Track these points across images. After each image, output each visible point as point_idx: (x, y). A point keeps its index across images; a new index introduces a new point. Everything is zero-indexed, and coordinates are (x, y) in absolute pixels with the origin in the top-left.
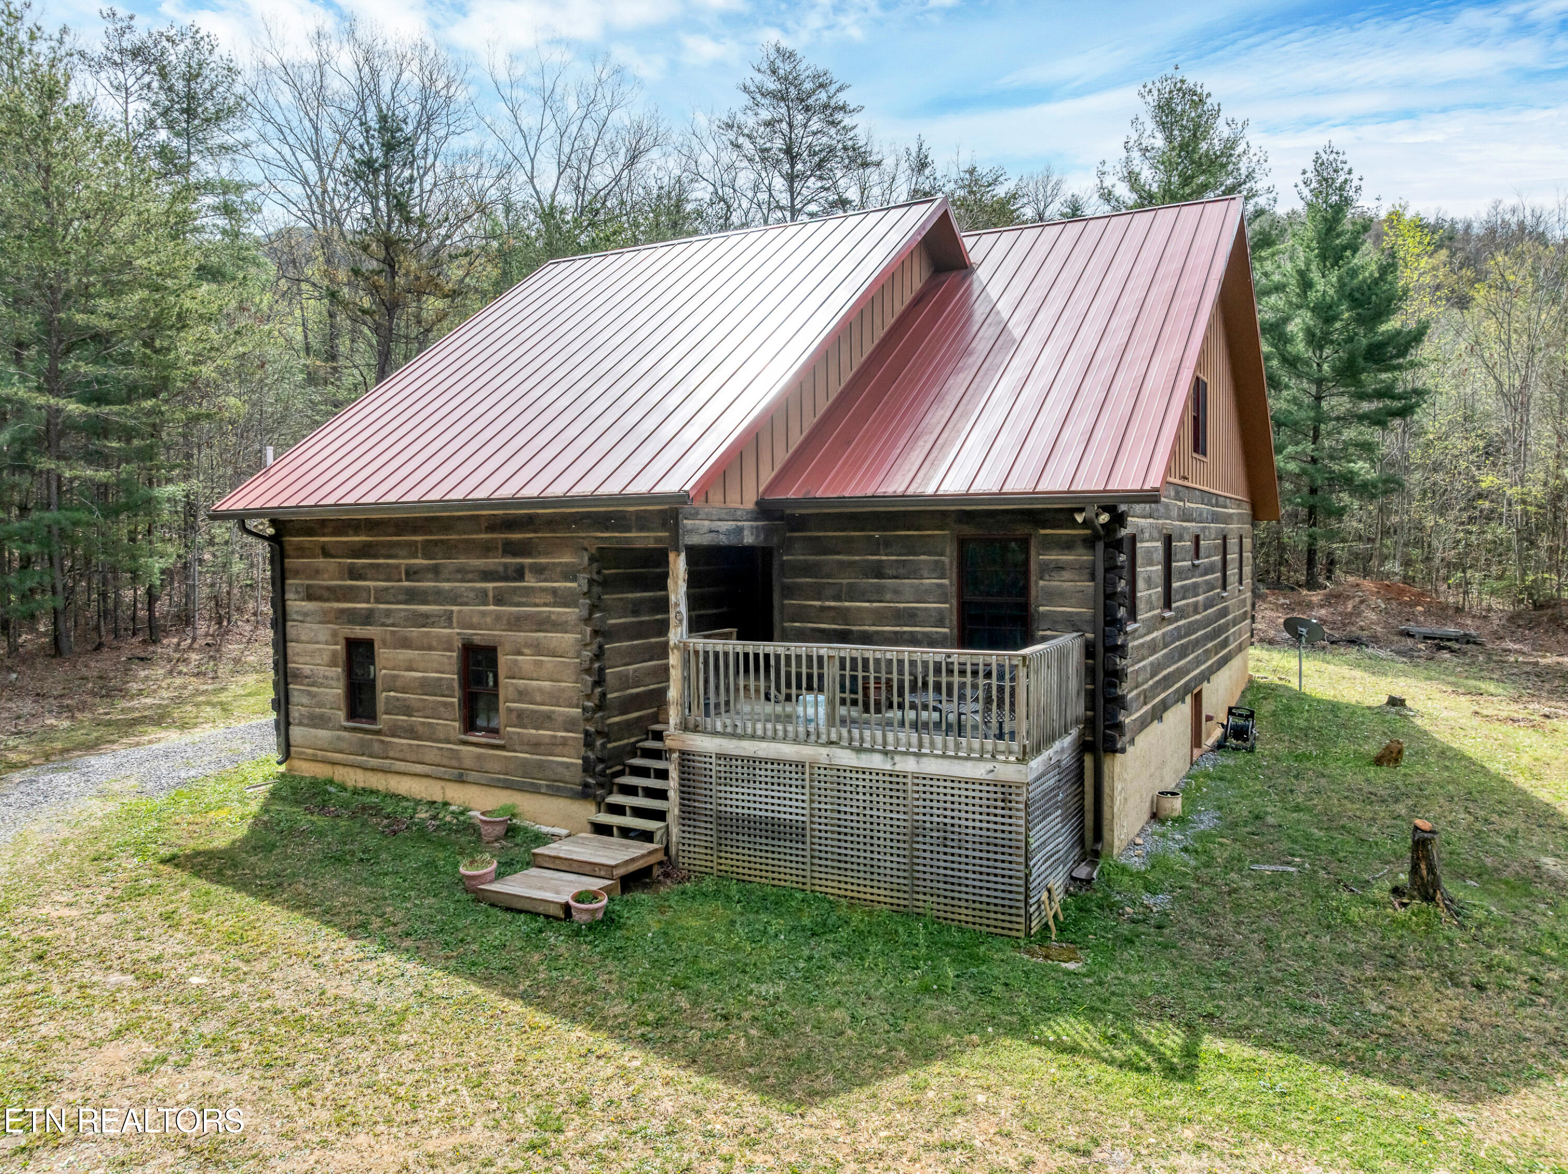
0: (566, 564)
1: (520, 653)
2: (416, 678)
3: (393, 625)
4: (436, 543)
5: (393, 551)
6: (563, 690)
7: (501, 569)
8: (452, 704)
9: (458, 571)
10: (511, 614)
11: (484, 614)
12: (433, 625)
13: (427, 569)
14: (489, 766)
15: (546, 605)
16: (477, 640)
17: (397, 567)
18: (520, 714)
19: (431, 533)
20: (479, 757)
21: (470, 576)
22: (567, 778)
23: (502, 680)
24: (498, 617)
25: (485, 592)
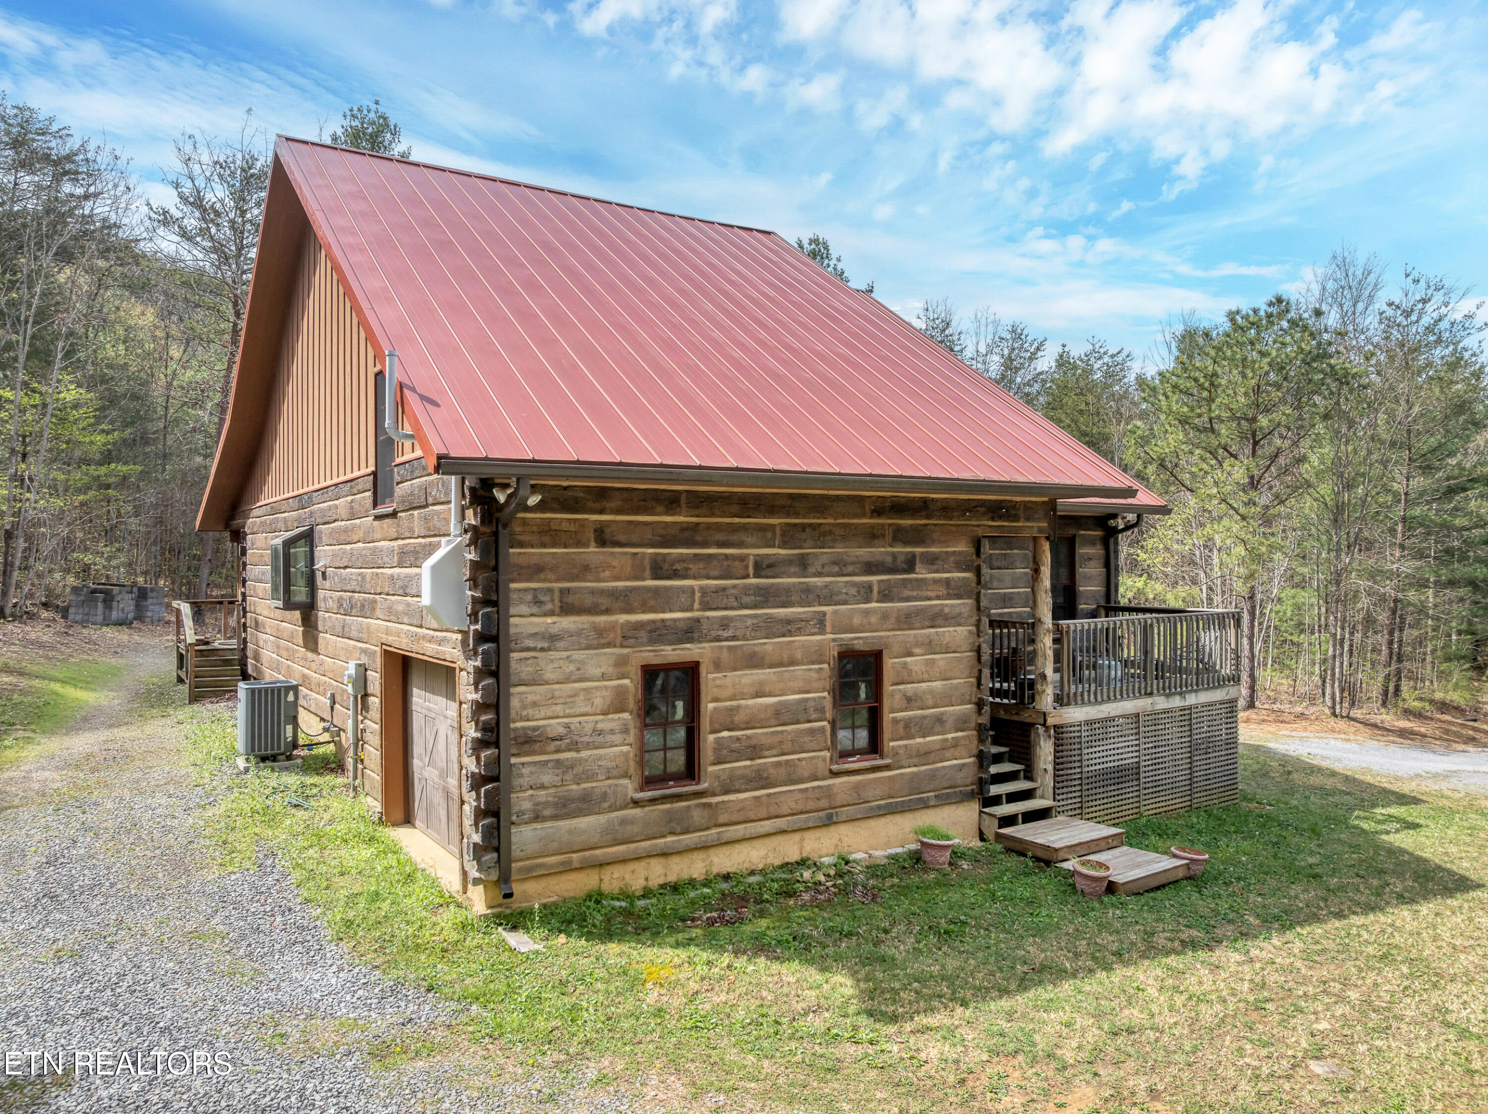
0: (960, 553)
1: (910, 654)
2: (767, 706)
3: (734, 638)
4: (803, 527)
5: (735, 538)
6: (956, 688)
7: (889, 559)
8: (822, 730)
9: (835, 563)
10: (899, 610)
11: (867, 612)
12: (799, 631)
13: (789, 561)
14: (869, 794)
15: (938, 598)
16: (859, 646)
17: (743, 559)
18: (908, 724)
19: (797, 515)
20: (857, 787)
21: (850, 569)
22: (959, 782)
23: (888, 688)
24: (885, 616)
25: (869, 587)
